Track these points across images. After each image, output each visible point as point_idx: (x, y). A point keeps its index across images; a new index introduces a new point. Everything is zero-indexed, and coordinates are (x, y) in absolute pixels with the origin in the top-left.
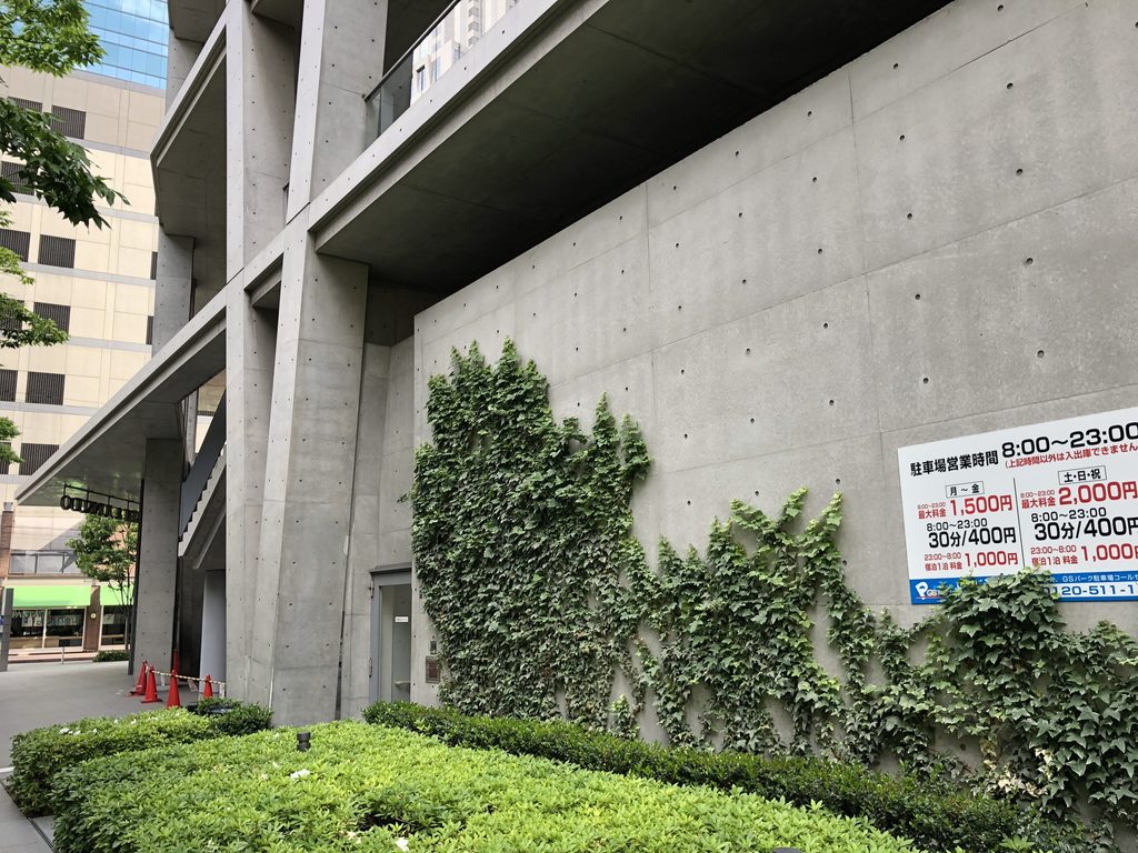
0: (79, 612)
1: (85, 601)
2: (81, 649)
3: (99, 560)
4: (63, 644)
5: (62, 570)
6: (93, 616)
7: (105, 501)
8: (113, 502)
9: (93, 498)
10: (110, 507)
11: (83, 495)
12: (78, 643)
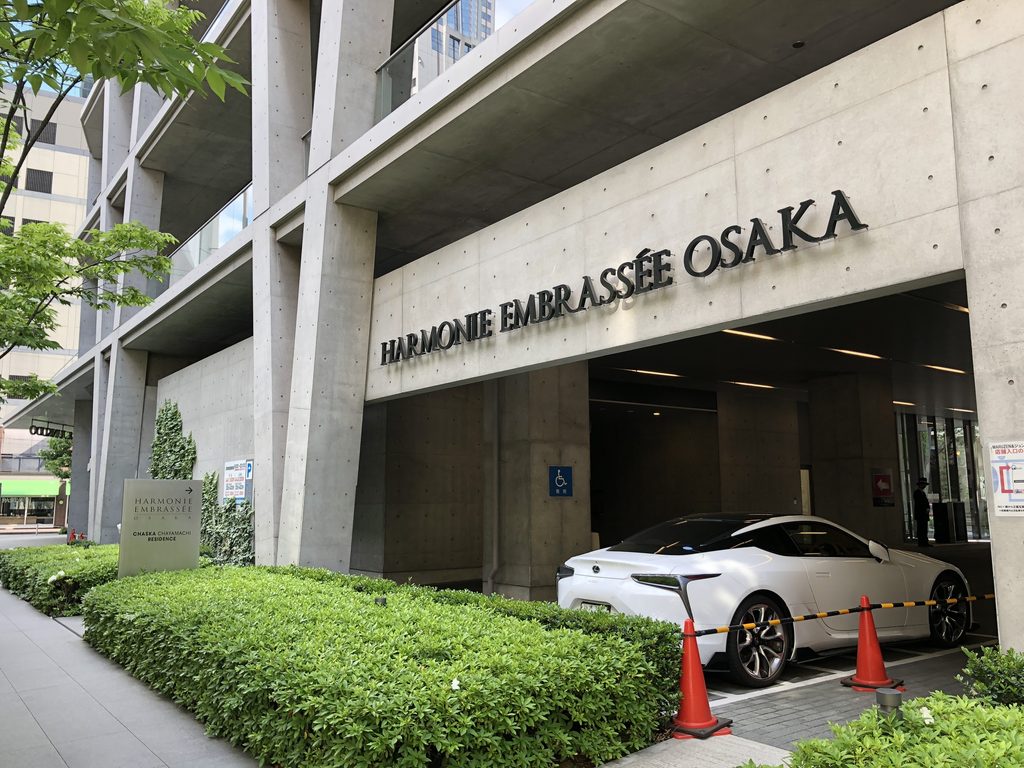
0: (51, 499)
1: (55, 492)
2: (52, 526)
3: (62, 464)
4: (39, 522)
5: (39, 469)
6: (61, 502)
7: (59, 428)
8: (65, 428)
9: (51, 426)
10: (64, 432)
11: (45, 425)
12: (50, 522)
